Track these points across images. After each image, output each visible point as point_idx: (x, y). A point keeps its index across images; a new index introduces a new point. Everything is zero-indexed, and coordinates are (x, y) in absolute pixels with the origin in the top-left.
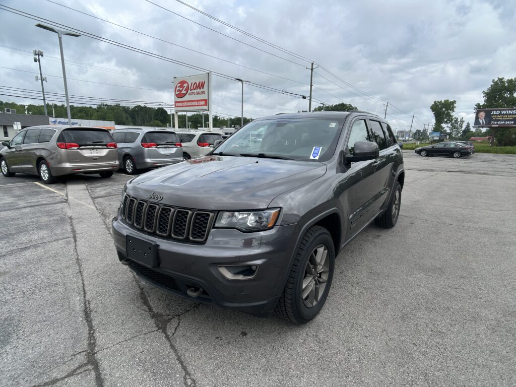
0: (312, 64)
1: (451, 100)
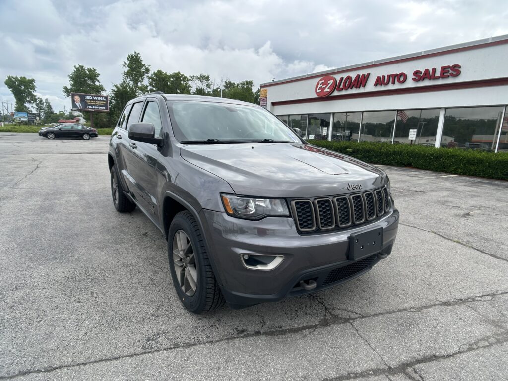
1: (28, 78)
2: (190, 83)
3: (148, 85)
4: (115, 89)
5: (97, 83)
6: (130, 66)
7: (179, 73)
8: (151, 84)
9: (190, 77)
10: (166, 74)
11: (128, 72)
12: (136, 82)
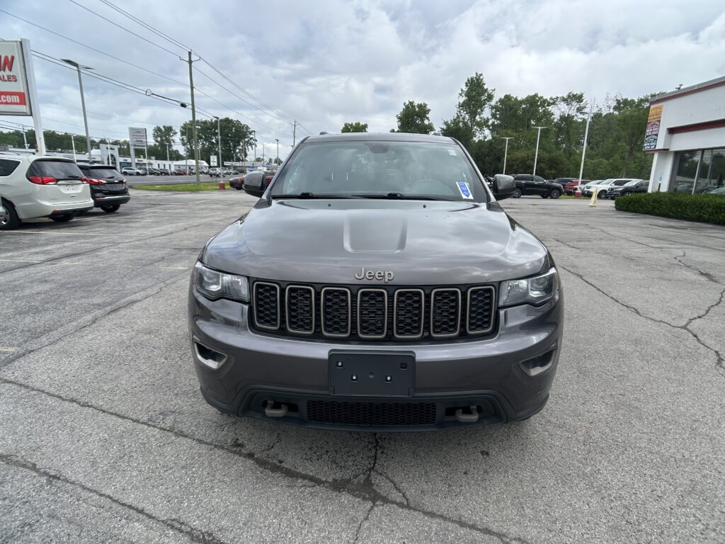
0: (190, 53)
1: (362, 123)
2: (550, 108)
3: (490, 117)
4: (445, 127)
5: (426, 122)
6: (468, 94)
7: (536, 95)
8: (494, 116)
9: (551, 99)
10: (516, 99)
11: (464, 102)
12: (473, 114)
